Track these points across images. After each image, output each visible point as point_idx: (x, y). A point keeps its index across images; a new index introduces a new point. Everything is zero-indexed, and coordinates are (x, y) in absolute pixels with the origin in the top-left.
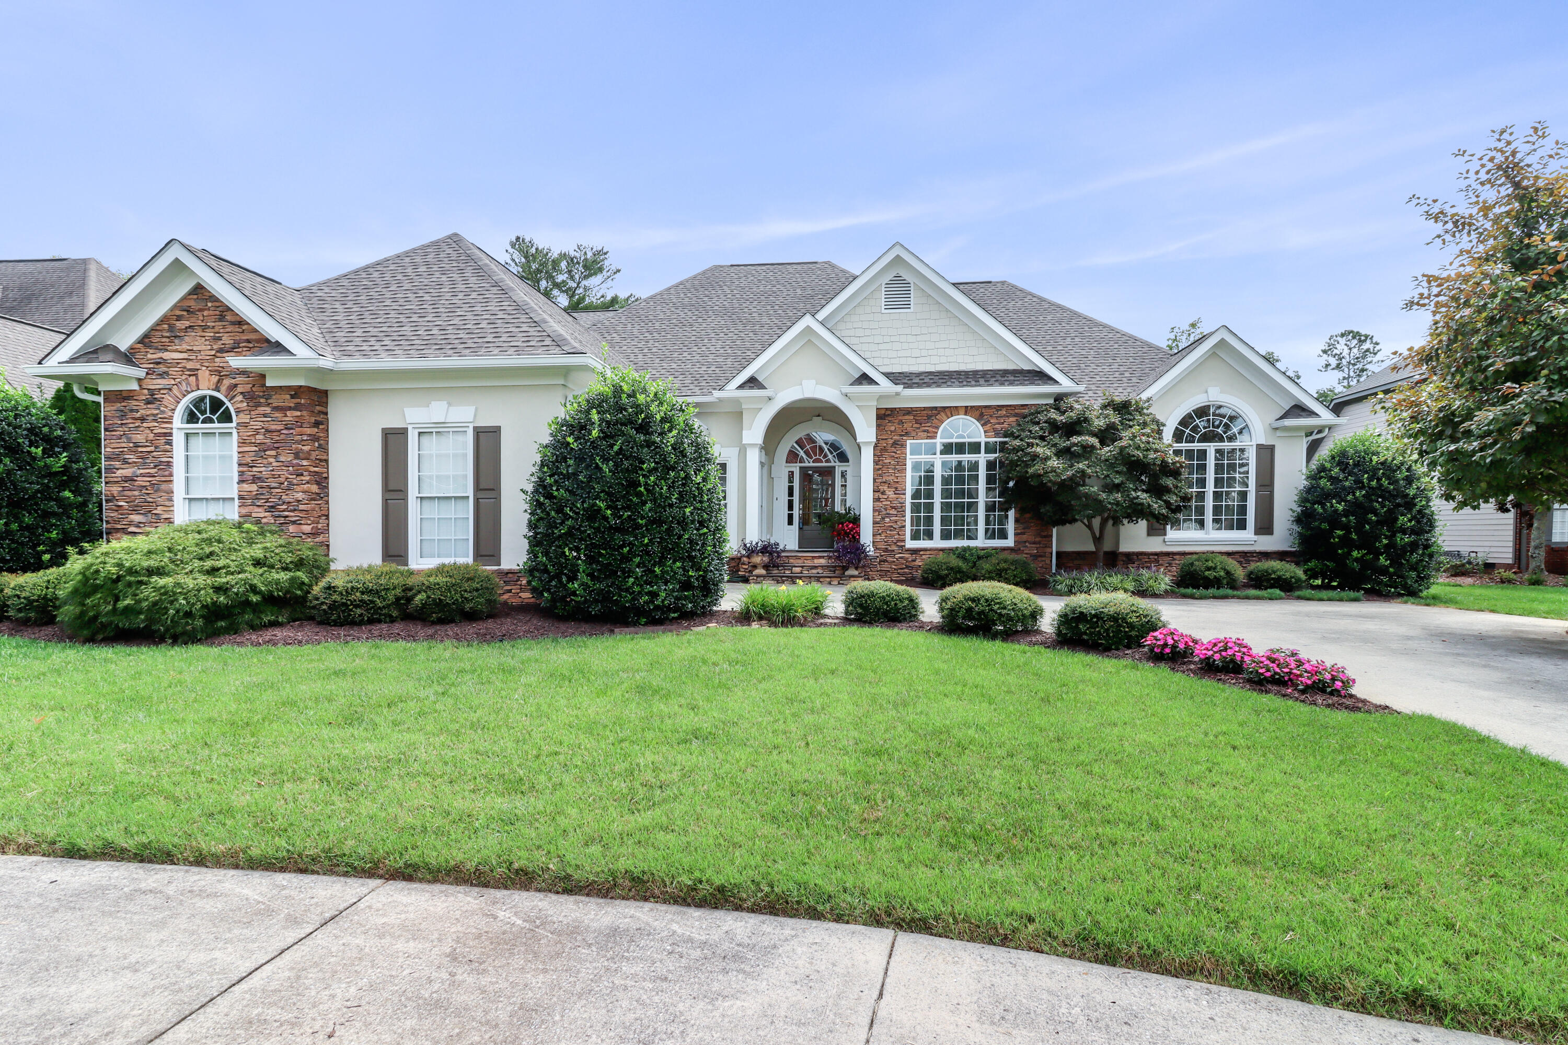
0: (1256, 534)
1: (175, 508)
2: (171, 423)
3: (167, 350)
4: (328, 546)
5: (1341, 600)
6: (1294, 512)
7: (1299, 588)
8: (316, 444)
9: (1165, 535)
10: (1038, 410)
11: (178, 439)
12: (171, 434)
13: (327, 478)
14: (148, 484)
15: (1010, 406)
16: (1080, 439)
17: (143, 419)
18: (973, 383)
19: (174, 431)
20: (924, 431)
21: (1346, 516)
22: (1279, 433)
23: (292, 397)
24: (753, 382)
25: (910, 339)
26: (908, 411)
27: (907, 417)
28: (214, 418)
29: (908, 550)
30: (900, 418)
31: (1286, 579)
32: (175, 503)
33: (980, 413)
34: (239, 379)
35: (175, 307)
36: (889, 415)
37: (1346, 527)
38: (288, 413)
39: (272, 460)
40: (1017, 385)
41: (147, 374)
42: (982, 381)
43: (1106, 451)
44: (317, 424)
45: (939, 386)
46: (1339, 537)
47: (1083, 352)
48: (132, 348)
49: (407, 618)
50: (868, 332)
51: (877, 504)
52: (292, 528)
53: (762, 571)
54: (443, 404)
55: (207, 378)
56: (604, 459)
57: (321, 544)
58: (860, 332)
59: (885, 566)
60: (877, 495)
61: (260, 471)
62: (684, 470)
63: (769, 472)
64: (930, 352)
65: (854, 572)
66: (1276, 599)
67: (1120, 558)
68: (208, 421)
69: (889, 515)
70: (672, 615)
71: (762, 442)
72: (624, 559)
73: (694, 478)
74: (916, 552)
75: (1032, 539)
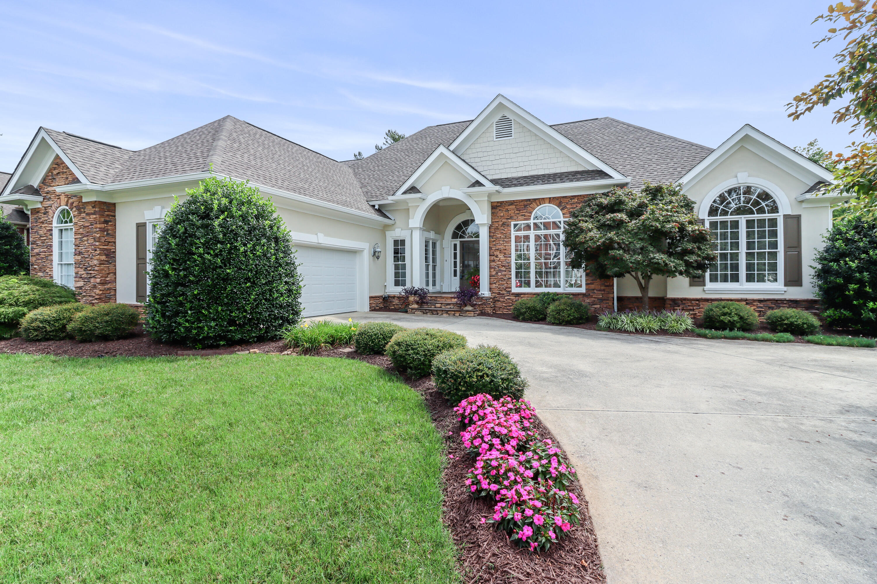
0: (786, 285)
1: (54, 269)
2: (52, 224)
3: (51, 186)
4: (115, 290)
5: (851, 346)
6: (814, 268)
7: (812, 333)
8: (105, 233)
9: (705, 285)
10: (594, 197)
11: (56, 233)
12: (51, 230)
13: (115, 252)
14: (44, 256)
15: (581, 196)
16: (612, 215)
17: (42, 223)
18: (552, 181)
19: (53, 228)
20: (522, 215)
21: (860, 272)
22: (804, 205)
23: (93, 207)
24: (413, 189)
25: (514, 155)
26: (512, 203)
27: (511, 207)
28: (68, 220)
29: (513, 294)
30: (507, 207)
31: (798, 325)
32: (54, 266)
33: (559, 202)
34: (75, 199)
35: (53, 163)
36: (499, 206)
38: (91, 216)
39: (86, 242)
40: (582, 181)
41: (44, 199)
42: (558, 180)
43: (633, 224)
44: (106, 222)
45: (528, 185)
46: (854, 290)
47: (650, 157)
48: (39, 186)
49: (70, 337)
50: (485, 154)
51: (492, 264)
52: (92, 280)
53: (416, 306)
54: (159, 208)
55: (63, 199)
56: (174, 237)
57: (109, 289)
58: (480, 155)
59: (499, 304)
60: (492, 258)
61: (82, 248)
62: (232, 243)
63: (442, 244)
64: (525, 164)
65: (469, 308)
66: (784, 342)
67: (668, 302)
68: (66, 222)
69: (501, 271)
70: (222, 343)
71: (421, 226)
72: (181, 304)
73: (242, 249)
74: (518, 295)
75: (599, 287)
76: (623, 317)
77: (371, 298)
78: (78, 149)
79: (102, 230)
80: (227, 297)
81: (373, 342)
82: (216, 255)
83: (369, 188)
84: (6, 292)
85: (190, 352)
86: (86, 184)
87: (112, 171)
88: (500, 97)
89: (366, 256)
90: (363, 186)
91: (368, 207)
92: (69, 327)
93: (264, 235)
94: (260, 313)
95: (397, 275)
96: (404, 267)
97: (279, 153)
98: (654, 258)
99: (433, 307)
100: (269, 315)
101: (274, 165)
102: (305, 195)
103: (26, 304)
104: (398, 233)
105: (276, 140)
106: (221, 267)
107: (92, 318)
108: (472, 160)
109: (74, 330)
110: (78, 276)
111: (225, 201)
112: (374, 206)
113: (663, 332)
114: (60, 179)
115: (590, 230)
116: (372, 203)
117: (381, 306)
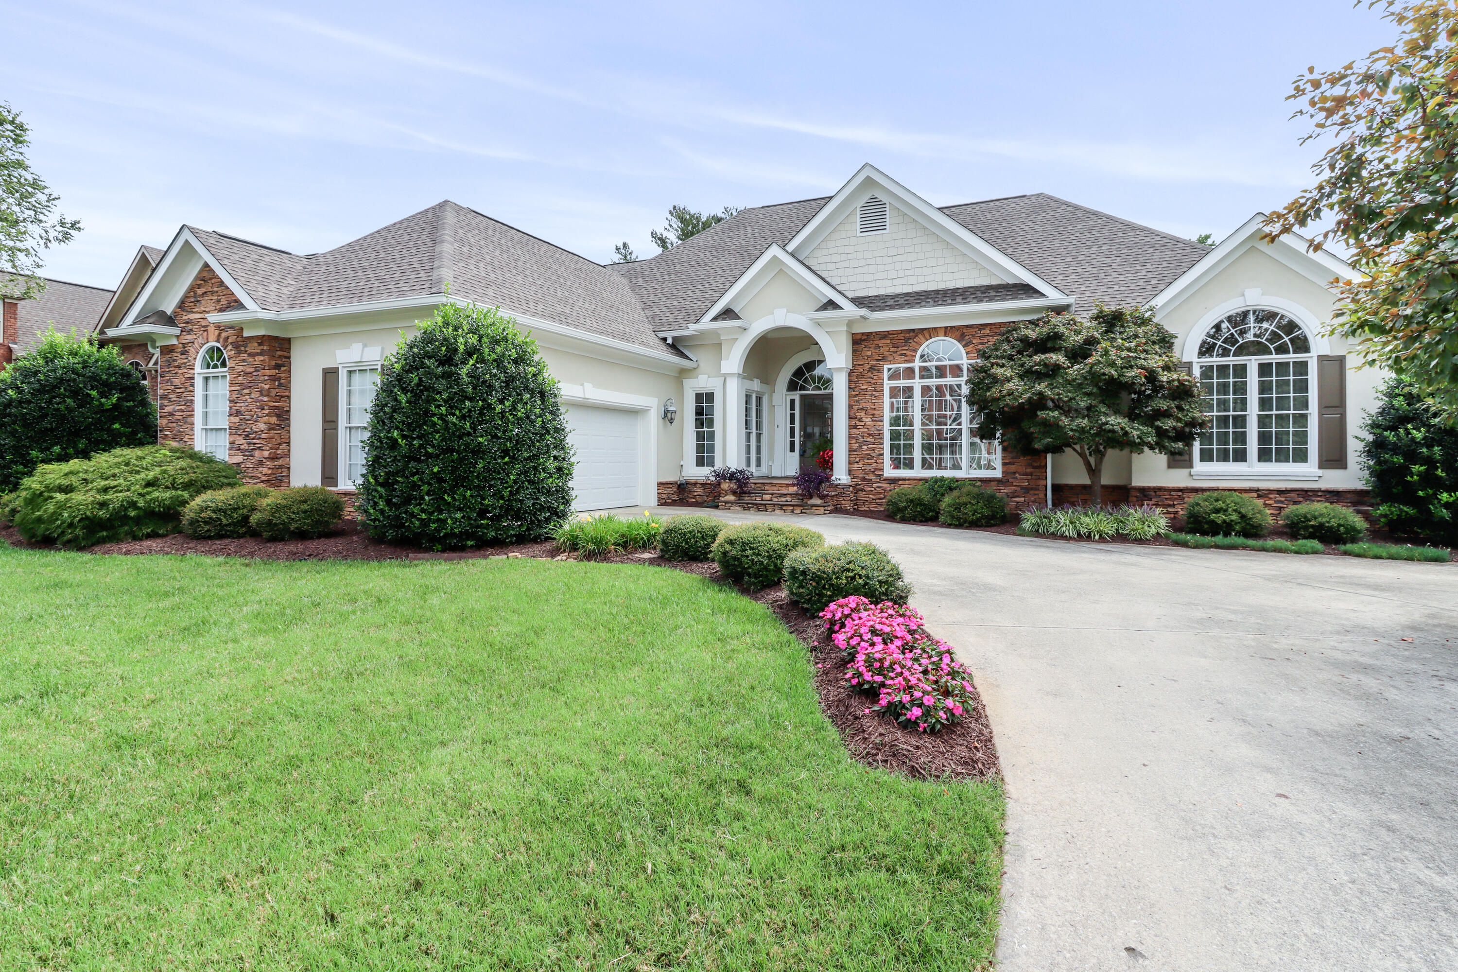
0: (1320, 467)
1: (195, 437)
2: (193, 369)
3: (193, 312)
4: (289, 468)
5: (1410, 559)
6: (1362, 440)
7: (1354, 540)
8: (277, 383)
9: (1191, 467)
10: (1013, 327)
11: (199, 382)
12: (193, 378)
13: (289, 411)
14: (181, 417)
15: (995, 324)
16: (1043, 357)
17: (179, 367)
18: (949, 301)
19: (196, 376)
20: (901, 355)
21: (1430, 446)
23: (260, 344)
24: (728, 313)
25: (890, 260)
26: (885, 335)
27: (883, 341)
28: (219, 364)
29: (886, 479)
30: (877, 342)
31: (1331, 527)
32: (195, 433)
33: (961, 333)
34: (231, 332)
35: (197, 278)
36: (864, 340)
37: (1429, 461)
38: (256, 358)
39: (247, 397)
40: (997, 301)
41: (182, 331)
42: (959, 299)
43: (1075, 370)
44: (278, 367)
45: (912, 307)
46: (1419, 474)
47: (1108, 261)
48: (174, 312)
49: (254, 534)
50: (843, 257)
51: (854, 431)
52: (257, 453)
53: (731, 498)
54: (360, 345)
55: (213, 333)
56: (404, 390)
57: (281, 467)
58: (836, 258)
59: (862, 496)
60: (853, 422)
61: (242, 407)
62: (484, 400)
63: (771, 400)
64: (908, 273)
65: (816, 501)
66: (1307, 553)
67: (1133, 493)
68: (215, 366)
69: (866, 443)
70: (470, 543)
71: (741, 372)
72: (415, 486)
73: (499, 408)
74: (894, 481)
75: (1022, 469)
76: (1059, 514)
77: (660, 484)
78: (236, 257)
79: (273, 378)
80: (477, 477)
81: (687, 543)
82: (463, 417)
83: (656, 310)
84: (158, 470)
85: (426, 555)
86: (253, 309)
87: (285, 290)
88: (868, 168)
89: (654, 418)
90: (646, 307)
91: (657, 340)
92: (254, 518)
93: (526, 388)
94: (521, 501)
95: (700, 448)
96: (712, 436)
97: (523, 259)
98: (1107, 423)
99: (758, 499)
100: (533, 504)
101: (519, 278)
102: (568, 324)
103: (186, 486)
104: (703, 382)
105: (515, 237)
106: (469, 434)
107: (285, 506)
108: (823, 267)
109: (259, 523)
110: (234, 447)
111: (473, 340)
112: (665, 339)
113: (1121, 538)
114: (207, 303)
115: (1008, 380)
116: (662, 335)
117: (675, 497)
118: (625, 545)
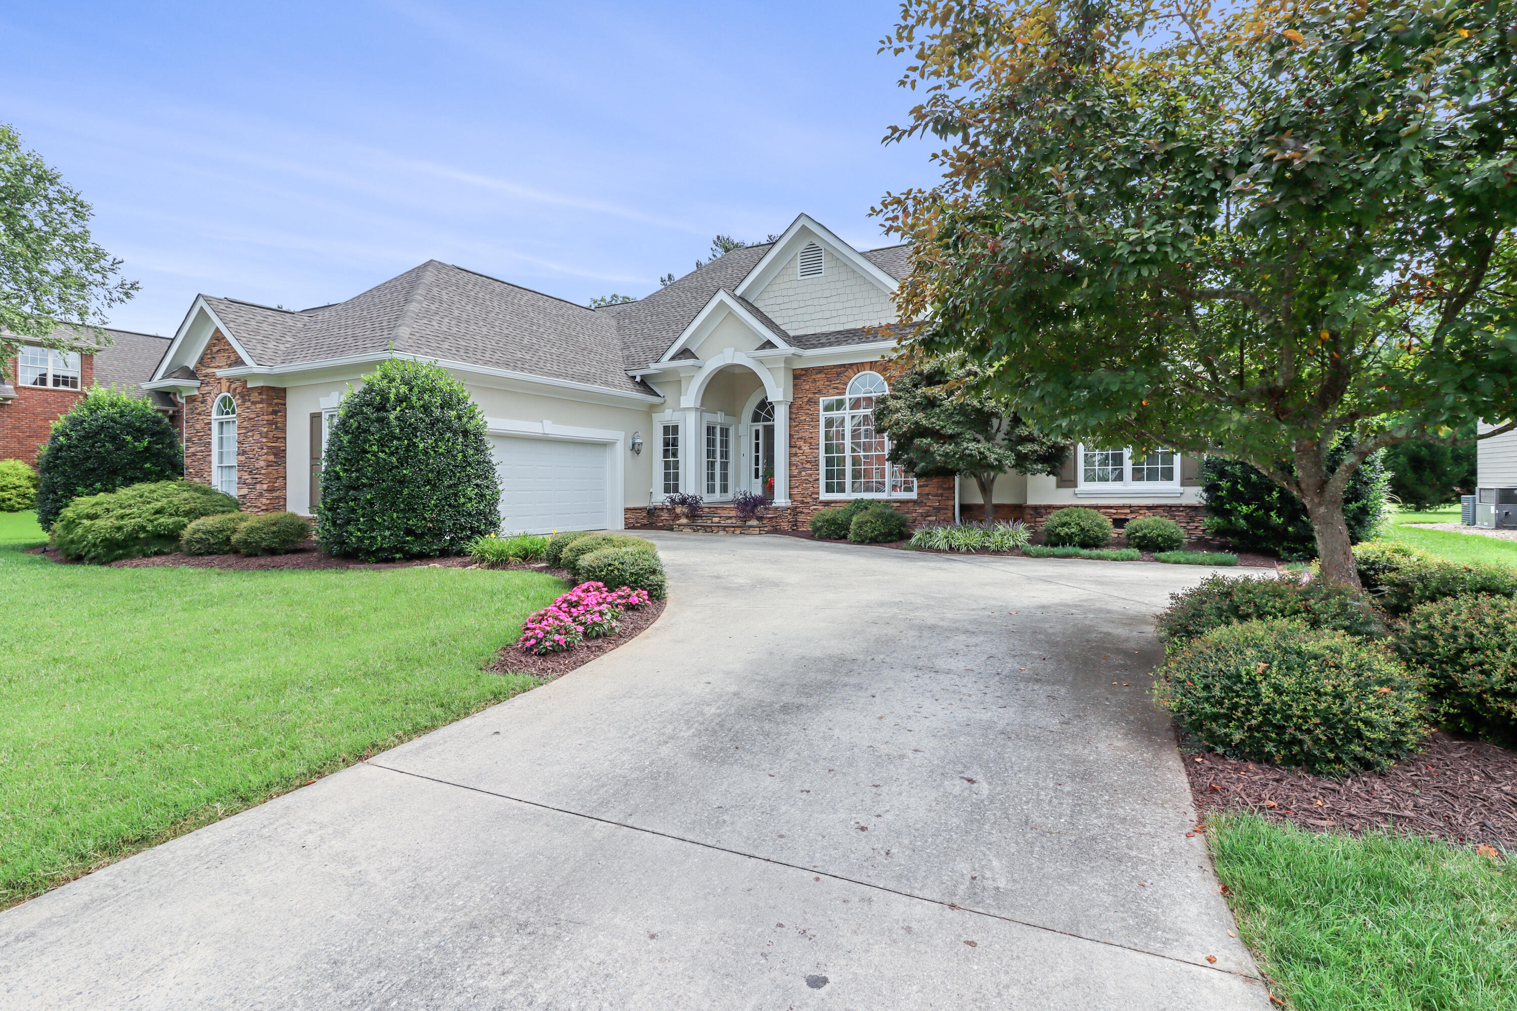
0: (1183, 485)
1: (212, 473)
2: (210, 416)
3: (210, 367)
4: (285, 498)
5: (1202, 563)
7: (1172, 549)
8: (274, 427)
9: (1077, 486)
11: (215, 427)
12: (210, 423)
13: (285, 450)
14: (201, 457)
17: (199, 414)
18: (871, 339)
19: (212, 421)
20: (834, 388)
23: (260, 394)
24: (685, 353)
25: (824, 301)
26: (820, 370)
27: (818, 376)
28: (230, 411)
29: (822, 502)
30: (813, 377)
32: (212, 470)
33: (882, 366)
34: (238, 384)
35: (212, 338)
36: (803, 375)
38: (257, 406)
39: (251, 439)
41: (201, 384)
44: (275, 413)
45: (840, 344)
48: (196, 367)
49: (236, 552)
50: (786, 299)
51: (793, 459)
52: (258, 486)
53: (684, 521)
54: (337, 393)
55: (225, 384)
56: (347, 433)
57: (278, 498)
58: (780, 300)
59: (801, 518)
60: (794, 450)
61: (247, 448)
62: (410, 439)
63: (737, 430)
64: (840, 312)
65: (754, 522)
66: (1123, 560)
67: (1028, 511)
68: (228, 413)
69: (805, 469)
70: (398, 556)
71: (698, 406)
72: (353, 511)
73: (421, 446)
74: (827, 503)
75: (935, 491)
77: (627, 510)
78: (242, 320)
79: (270, 423)
80: (403, 502)
82: (392, 454)
83: (632, 350)
84: (165, 500)
85: (361, 566)
86: (251, 366)
87: (282, 347)
88: (803, 218)
89: (620, 450)
90: (626, 347)
91: (625, 379)
92: (234, 538)
93: (449, 429)
94: (443, 522)
95: (667, 476)
96: (676, 465)
97: (497, 310)
98: (967, 448)
99: (708, 522)
100: (454, 524)
101: (485, 329)
102: (523, 369)
103: (187, 514)
104: (667, 416)
105: (498, 289)
106: (397, 467)
107: (258, 528)
108: (769, 308)
109: (238, 542)
110: (242, 482)
111: (404, 389)
112: (634, 377)
114: (221, 360)
115: (897, 411)
116: (631, 373)
117: (645, 522)
118: (525, 558)
